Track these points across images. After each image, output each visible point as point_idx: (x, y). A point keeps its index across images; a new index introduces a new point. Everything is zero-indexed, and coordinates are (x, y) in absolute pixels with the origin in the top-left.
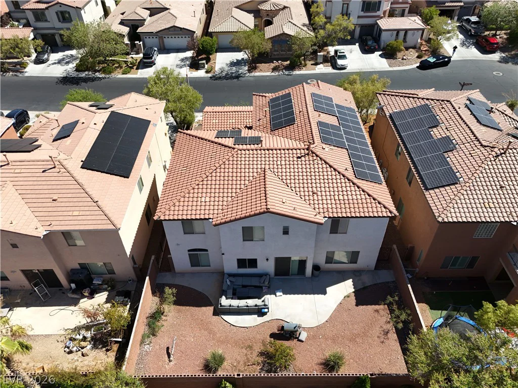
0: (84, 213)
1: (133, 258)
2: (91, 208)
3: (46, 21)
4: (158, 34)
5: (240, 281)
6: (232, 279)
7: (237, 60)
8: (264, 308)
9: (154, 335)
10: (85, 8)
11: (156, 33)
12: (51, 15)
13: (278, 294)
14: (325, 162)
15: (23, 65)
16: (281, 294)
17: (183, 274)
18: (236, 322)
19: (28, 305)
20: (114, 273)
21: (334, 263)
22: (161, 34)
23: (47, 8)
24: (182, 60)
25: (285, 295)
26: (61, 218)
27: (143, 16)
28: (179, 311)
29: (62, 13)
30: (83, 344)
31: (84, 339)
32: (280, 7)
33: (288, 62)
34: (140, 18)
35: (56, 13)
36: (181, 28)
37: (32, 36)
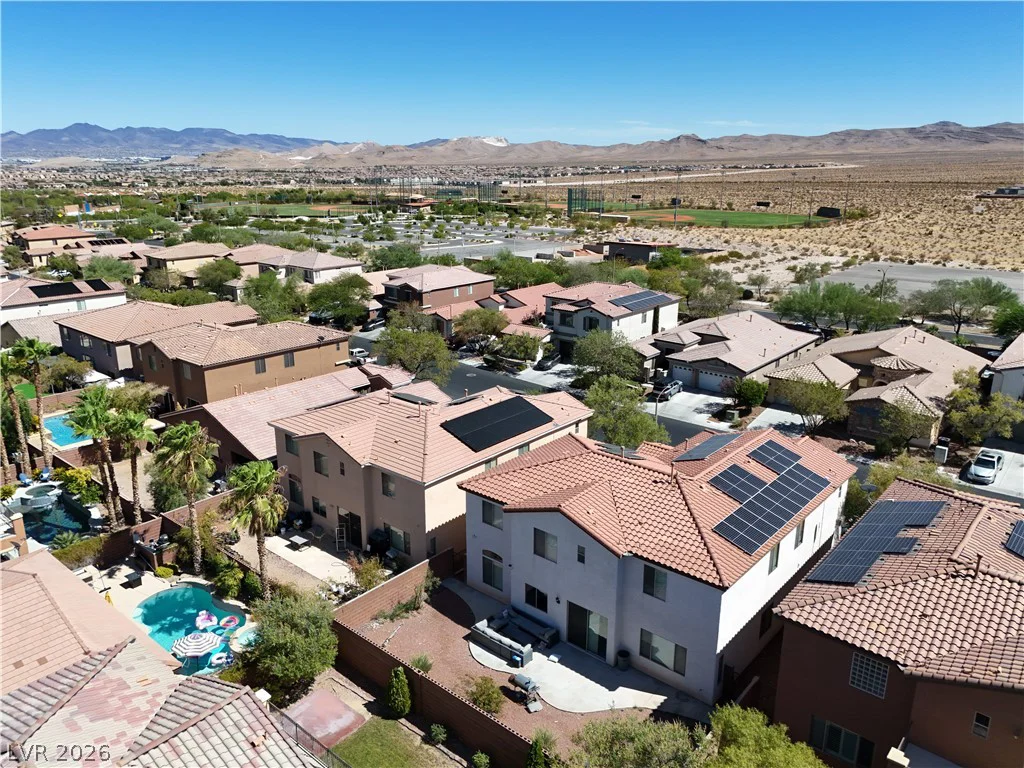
0: (409, 460)
1: (433, 541)
2: (417, 459)
3: (571, 326)
4: (693, 365)
5: (520, 621)
6: (513, 613)
7: (792, 424)
8: (518, 656)
9: (392, 620)
10: (621, 320)
11: (690, 362)
12: (578, 321)
13: (552, 657)
14: (684, 497)
15: (521, 367)
16: (556, 659)
17: (473, 589)
18: (478, 655)
19: (323, 549)
20: (409, 554)
21: (652, 660)
22: (697, 366)
23: (576, 311)
24: (710, 405)
25: (559, 664)
26: (388, 458)
27: (684, 339)
28: (435, 616)
29: (591, 319)
30: (333, 596)
31: (337, 593)
32: (909, 367)
33: (873, 447)
34: (679, 342)
35: (585, 319)
36: (725, 363)
37: (548, 339)
